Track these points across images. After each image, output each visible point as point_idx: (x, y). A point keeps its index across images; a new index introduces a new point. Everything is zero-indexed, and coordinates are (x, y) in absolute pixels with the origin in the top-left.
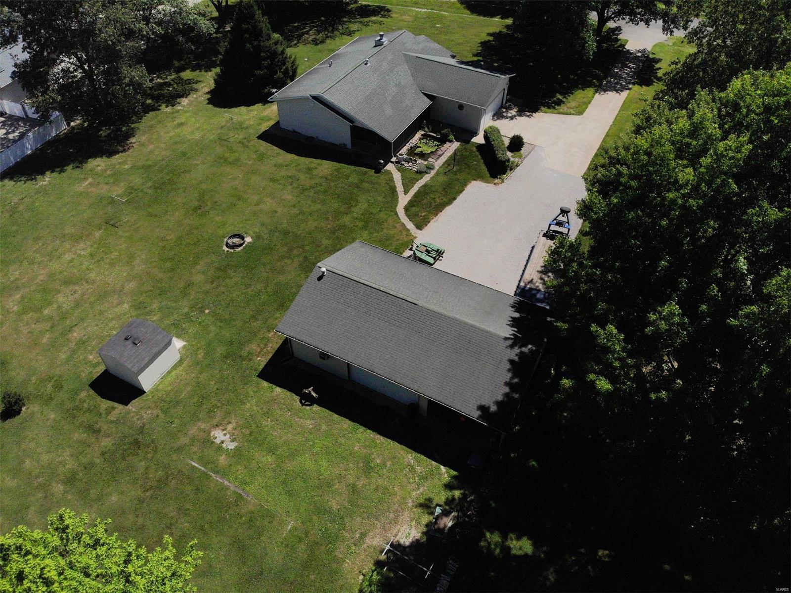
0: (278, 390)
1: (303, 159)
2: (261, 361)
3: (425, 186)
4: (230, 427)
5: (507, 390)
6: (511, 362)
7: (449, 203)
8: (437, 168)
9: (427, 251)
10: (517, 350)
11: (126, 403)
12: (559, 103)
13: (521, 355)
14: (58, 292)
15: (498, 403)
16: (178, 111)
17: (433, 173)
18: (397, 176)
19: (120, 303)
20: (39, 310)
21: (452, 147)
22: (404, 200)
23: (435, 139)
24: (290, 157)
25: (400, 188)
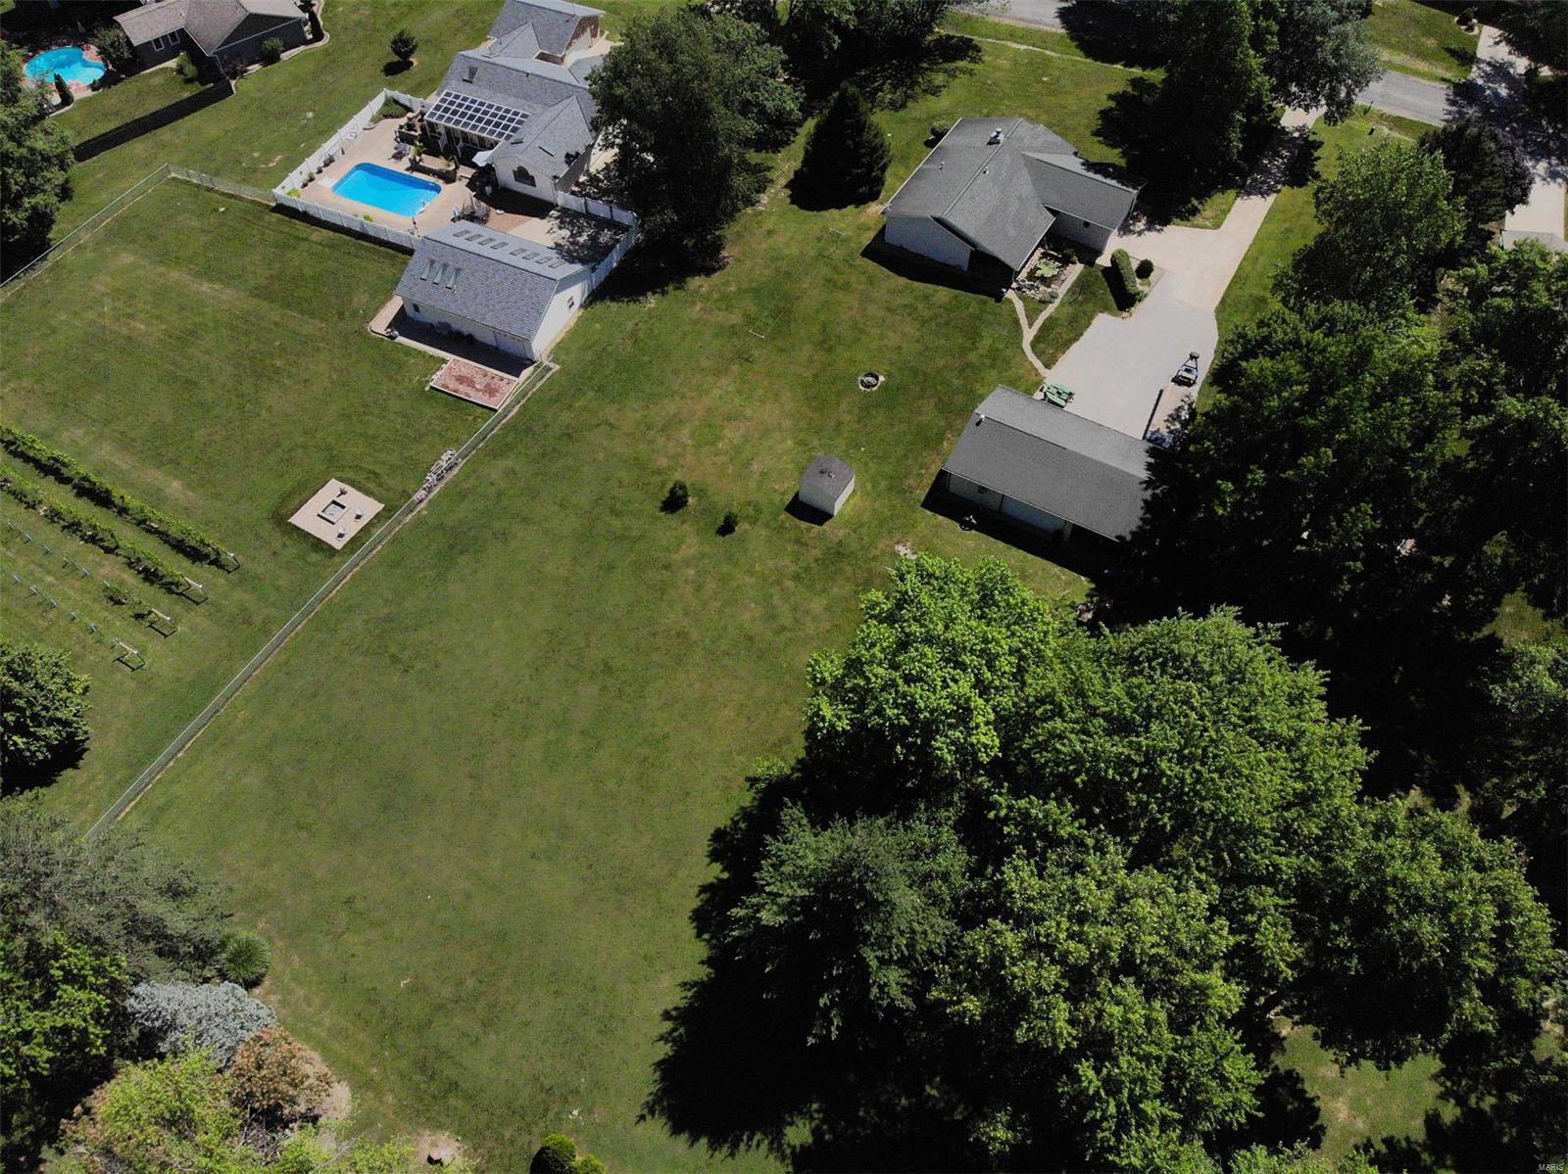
0: (940, 517)
1: (917, 284)
2: (921, 494)
3: (1050, 318)
4: (909, 544)
5: (1140, 523)
6: (1145, 501)
7: (1076, 339)
8: (1061, 296)
9: (1059, 393)
10: (1150, 492)
11: (821, 523)
12: (1194, 211)
13: (1154, 496)
14: (723, 427)
15: (1132, 533)
16: (761, 213)
17: (1057, 302)
18: (1019, 306)
19: (784, 440)
20: (713, 444)
21: (1076, 270)
22: (1029, 334)
23: (1056, 259)
24: (903, 281)
25: (1024, 321)
